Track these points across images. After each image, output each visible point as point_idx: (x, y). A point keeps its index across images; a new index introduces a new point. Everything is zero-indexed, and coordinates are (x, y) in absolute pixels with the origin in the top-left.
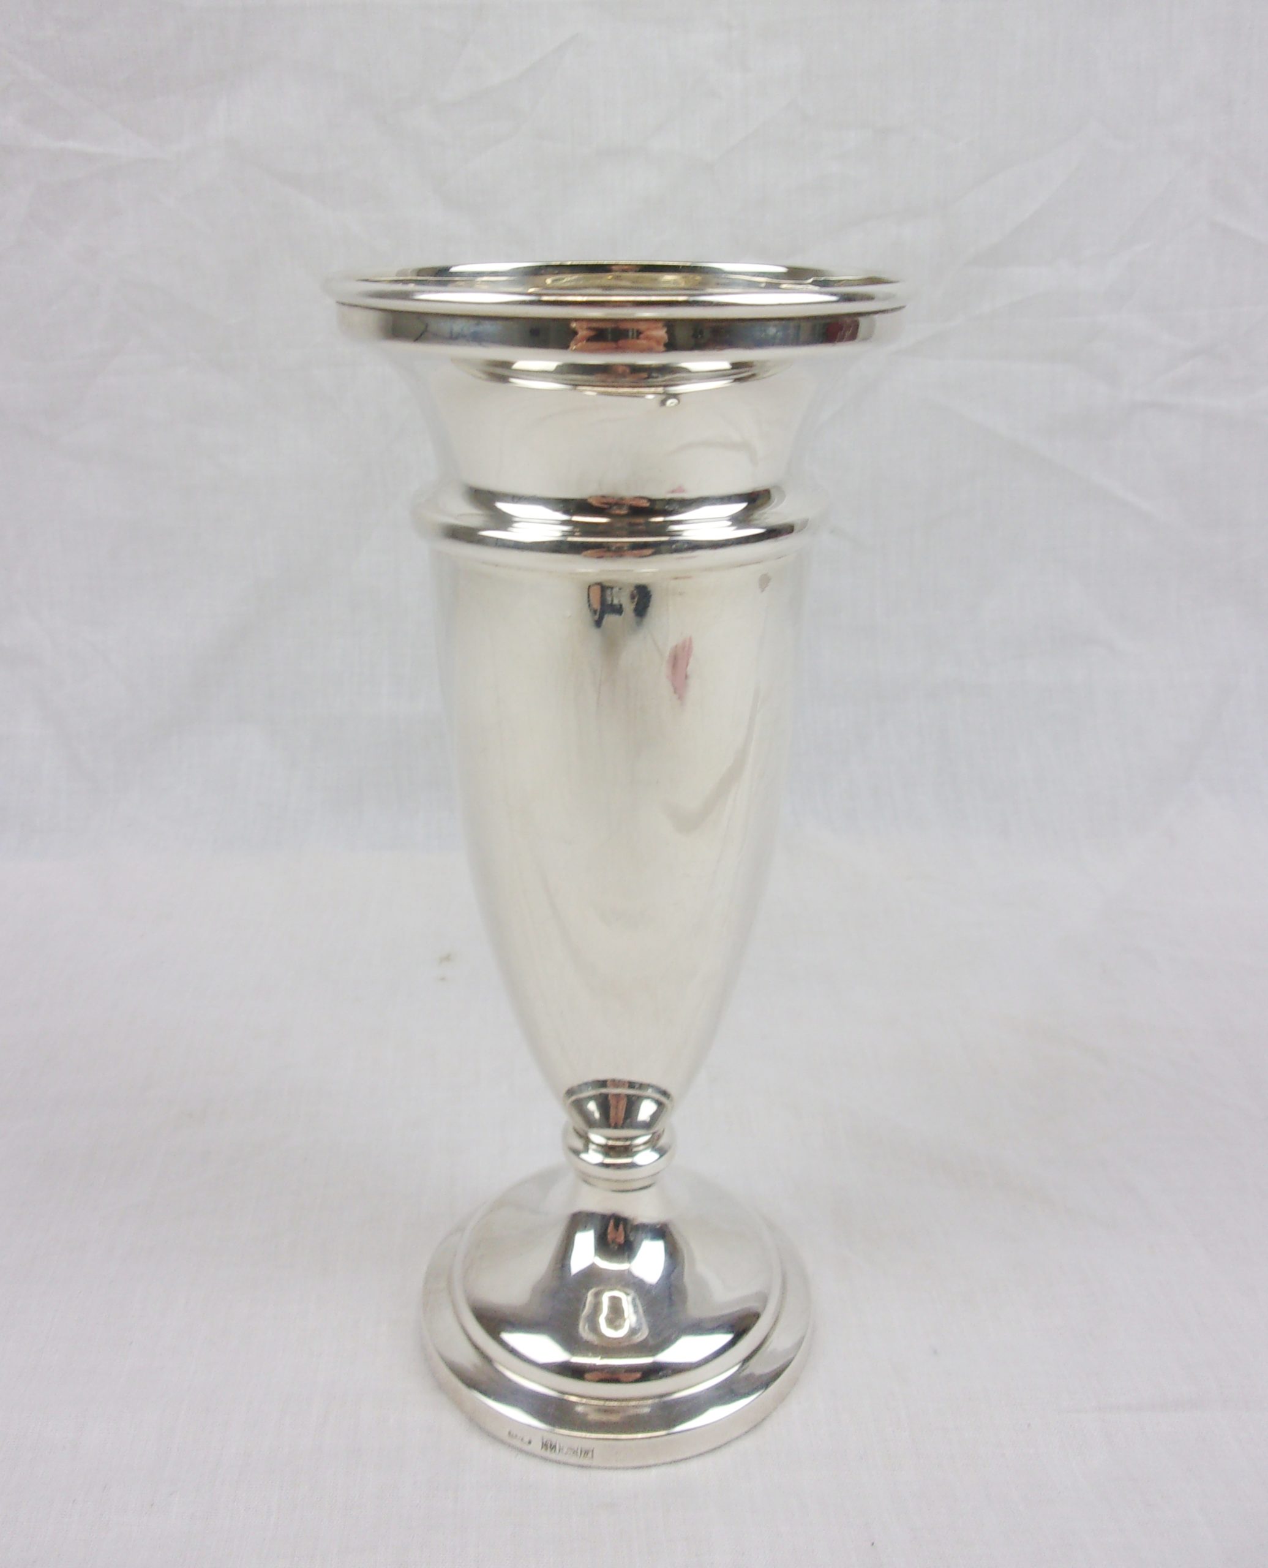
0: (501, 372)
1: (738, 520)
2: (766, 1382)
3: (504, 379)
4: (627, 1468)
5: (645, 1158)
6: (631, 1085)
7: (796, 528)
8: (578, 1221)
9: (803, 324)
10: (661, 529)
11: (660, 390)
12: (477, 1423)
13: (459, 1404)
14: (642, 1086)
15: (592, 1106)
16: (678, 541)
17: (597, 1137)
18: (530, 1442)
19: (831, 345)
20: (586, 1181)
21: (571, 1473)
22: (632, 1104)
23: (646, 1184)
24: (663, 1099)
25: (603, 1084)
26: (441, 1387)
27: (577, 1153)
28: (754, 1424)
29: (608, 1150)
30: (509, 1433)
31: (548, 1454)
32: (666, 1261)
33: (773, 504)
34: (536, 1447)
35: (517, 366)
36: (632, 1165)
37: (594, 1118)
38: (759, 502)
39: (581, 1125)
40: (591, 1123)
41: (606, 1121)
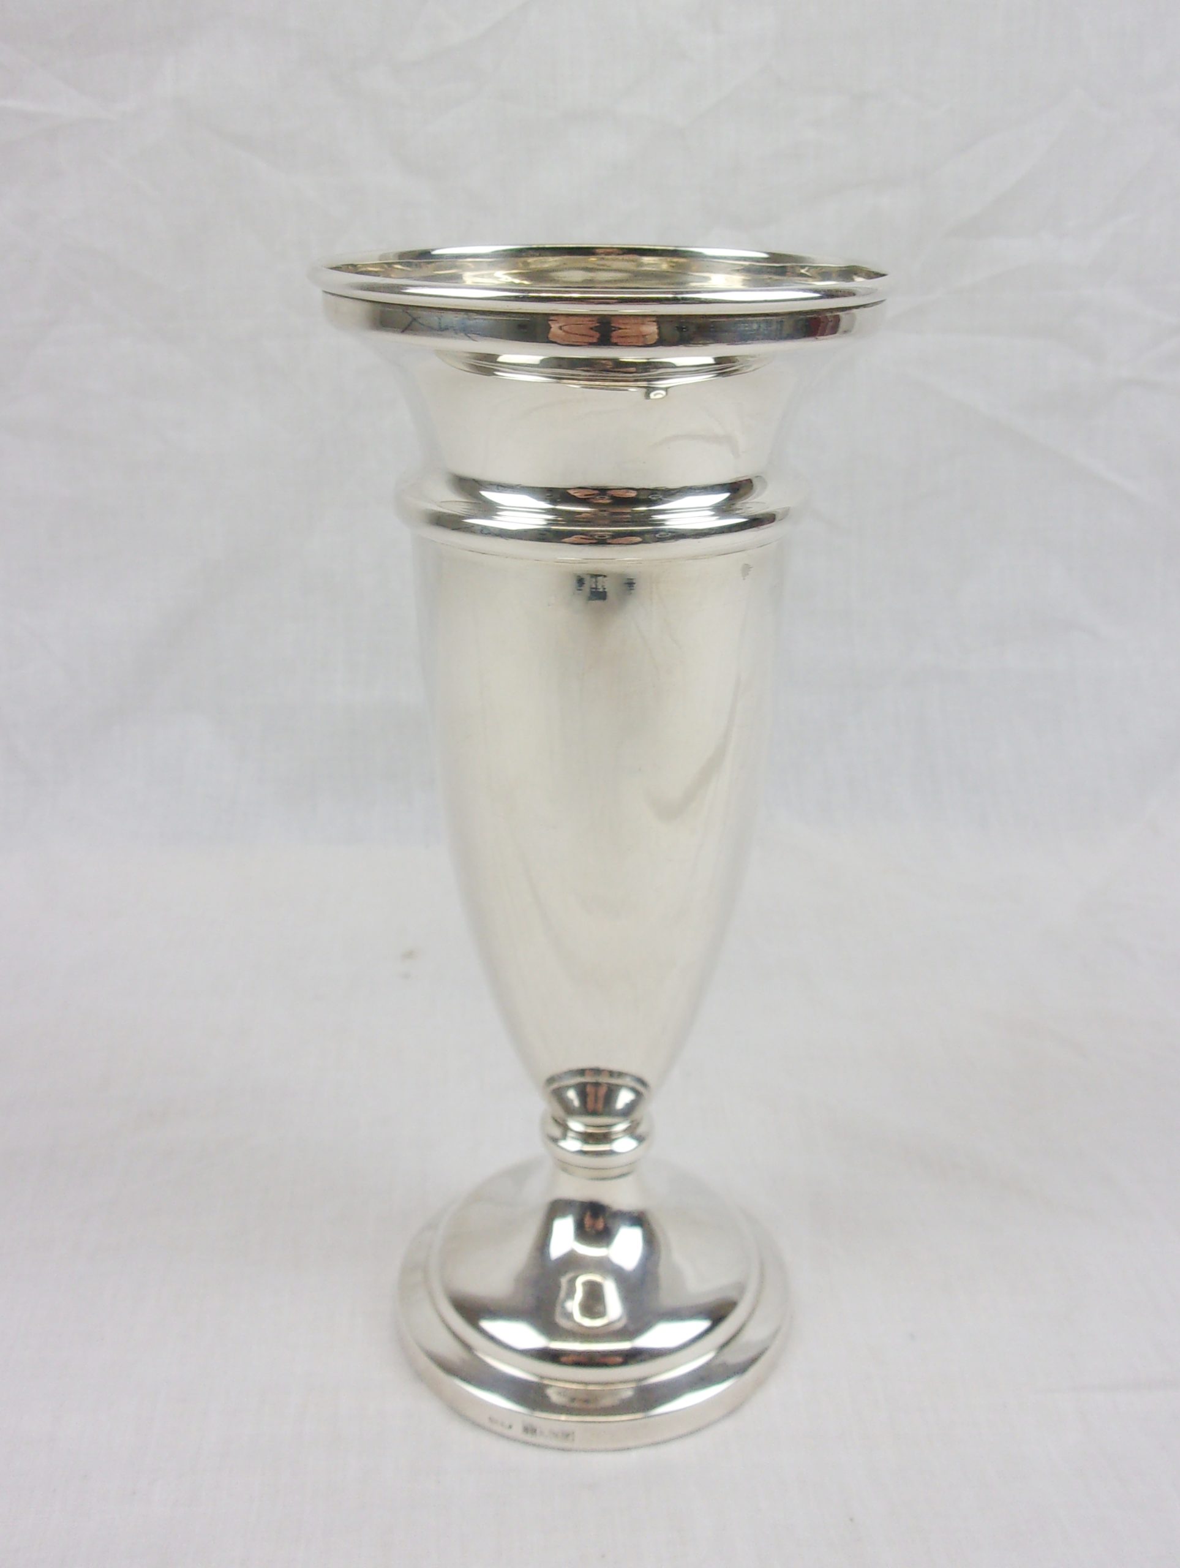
0: (486, 365)
1: (721, 510)
2: (741, 1369)
3: (490, 372)
4: (607, 1451)
5: (624, 1145)
6: (611, 1073)
7: (778, 518)
8: (557, 1209)
9: (785, 319)
10: (645, 519)
11: (644, 384)
12: (458, 1410)
13: (437, 1391)
14: (620, 1074)
15: (572, 1094)
16: (663, 530)
17: (576, 1125)
18: (510, 1427)
19: (813, 338)
20: (565, 1170)
21: (552, 1457)
22: (611, 1093)
23: (625, 1170)
24: (639, 1087)
25: (582, 1072)
26: (420, 1376)
27: (555, 1140)
28: (733, 1408)
29: (587, 1138)
30: (490, 1418)
31: (529, 1438)
32: (644, 1248)
33: (754, 495)
34: (517, 1431)
35: (500, 359)
36: (611, 1153)
37: (574, 1106)
38: (741, 492)
39: (560, 1113)
40: (570, 1111)
41: (586, 1110)
